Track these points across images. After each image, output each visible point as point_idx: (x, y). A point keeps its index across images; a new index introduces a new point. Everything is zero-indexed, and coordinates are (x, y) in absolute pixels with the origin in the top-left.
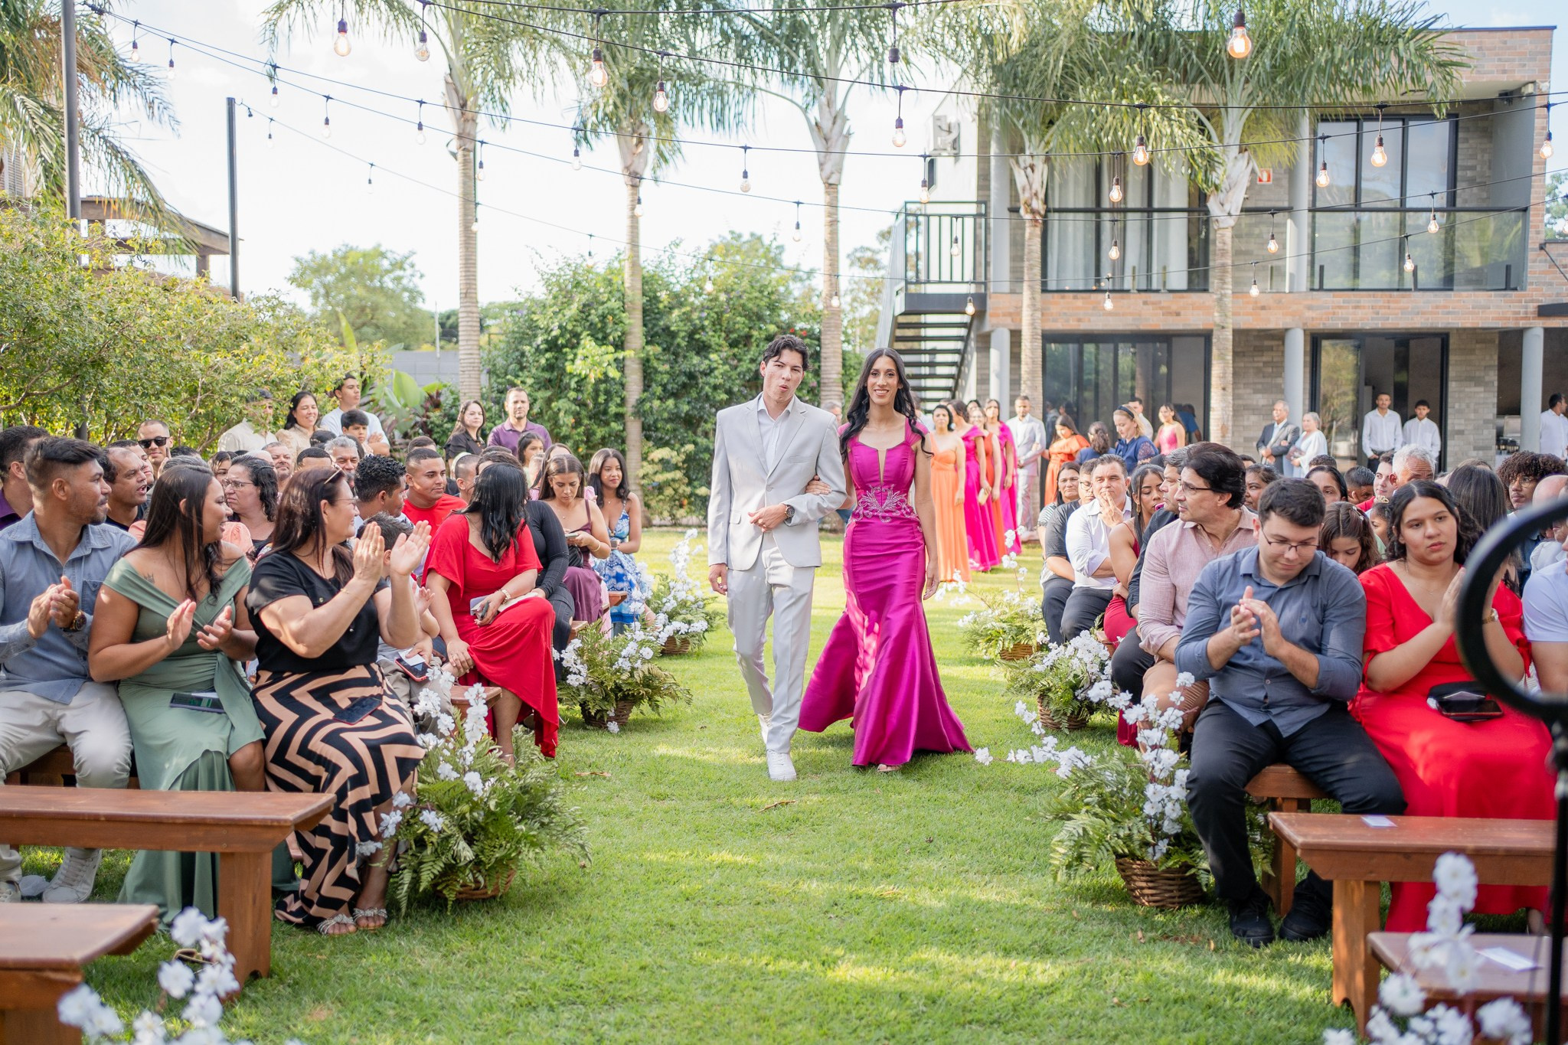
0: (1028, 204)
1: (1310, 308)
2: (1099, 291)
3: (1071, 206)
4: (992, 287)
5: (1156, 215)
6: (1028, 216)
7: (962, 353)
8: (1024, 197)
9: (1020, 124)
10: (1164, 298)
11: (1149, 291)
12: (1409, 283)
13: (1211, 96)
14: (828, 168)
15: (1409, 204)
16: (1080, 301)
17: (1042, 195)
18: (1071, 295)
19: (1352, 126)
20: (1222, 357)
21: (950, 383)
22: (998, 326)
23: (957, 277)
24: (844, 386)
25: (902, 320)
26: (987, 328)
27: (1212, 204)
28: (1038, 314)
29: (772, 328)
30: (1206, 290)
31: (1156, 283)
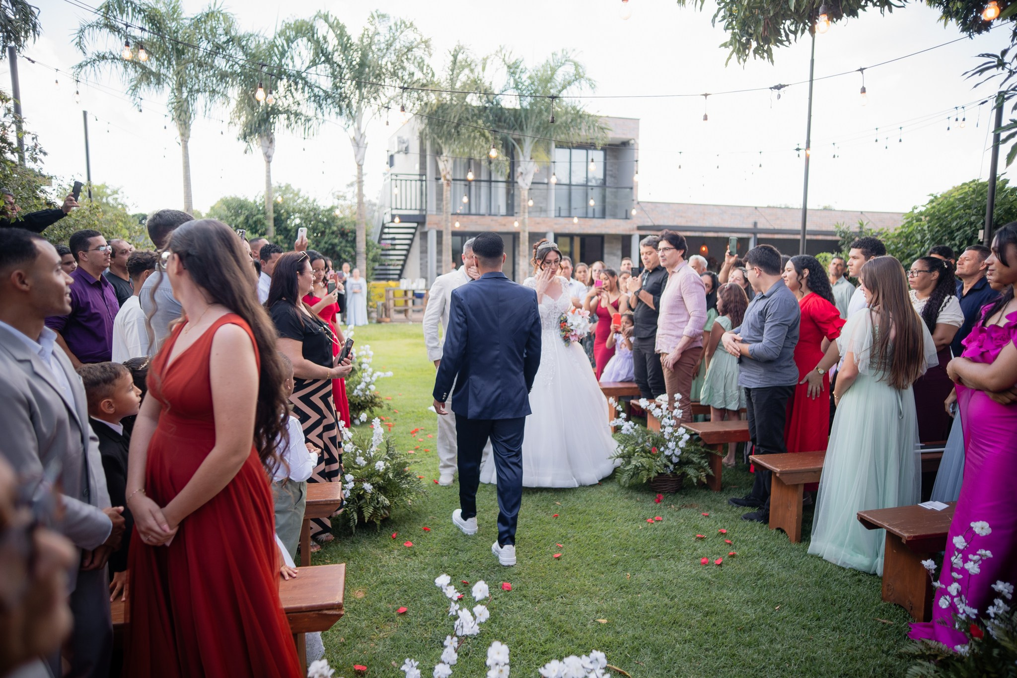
0: (445, 177)
1: (556, 224)
2: (469, 214)
3: (458, 177)
4: (428, 213)
5: (493, 184)
6: (445, 182)
7: (412, 240)
8: (443, 174)
9: (440, 142)
10: (499, 219)
11: (490, 215)
12: (590, 214)
13: (517, 134)
14: (359, 157)
15: (590, 184)
16: (465, 219)
17: (451, 173)
18: (461, 216)
19: (568, 151)
20: (524, 243)
21: (404, 252)
22: (430, 229)
23: (413, 207)
24: (367, 254)
25: (387, 225)
26: (426, 229)
27: (520, 180)
28: (450, 224)
29: (335, 228)
30: (512, 215)
31: (493, 212)
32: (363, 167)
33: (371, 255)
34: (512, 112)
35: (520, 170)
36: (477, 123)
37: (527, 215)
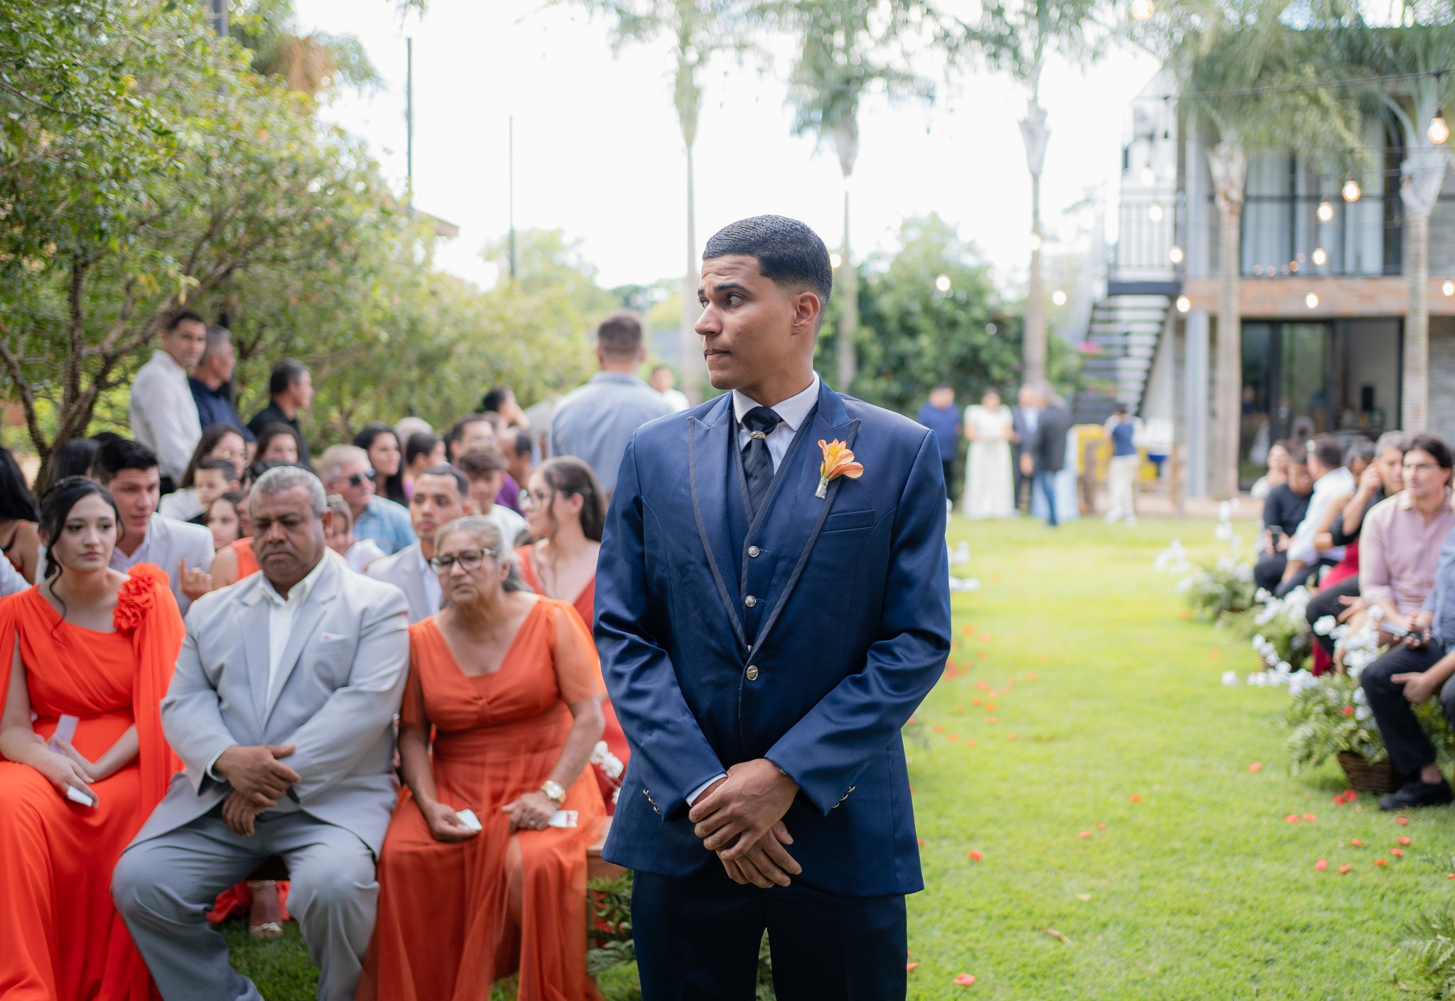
0: (1225, 194)
3: (1266, 194)
4: (1190, 271)
6: (1226, 205)
8: (1221, 186)
9: (1217, 118)
10: (1359, 284)
11: (1342, 274)
14: (1034, 159)
16: (1274, 288)
17: (1240, 186)
18: (1264, 281)
20: (1416, 341)
22: (1194, 308)
24: (1047, 367)
25: (1100, 303)
26: (1185, 312)
27: (1407, 194)
28: (1236, 300)
29: (978, 313)
30: (1399, 274)
31: (1350, 266)
32: (1043, 180)
33: (1056, 370)
34: (1387, 40)
35: (1407, 167)
36: (1298, 71)
37: (1423, 274)
